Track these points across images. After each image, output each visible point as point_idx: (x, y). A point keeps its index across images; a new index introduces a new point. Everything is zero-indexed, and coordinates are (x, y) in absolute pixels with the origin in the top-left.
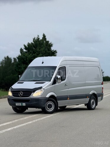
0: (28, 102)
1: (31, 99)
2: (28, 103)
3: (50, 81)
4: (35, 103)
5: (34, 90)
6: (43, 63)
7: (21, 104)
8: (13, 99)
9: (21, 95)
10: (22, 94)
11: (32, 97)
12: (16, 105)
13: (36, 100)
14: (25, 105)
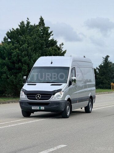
0: (47, 105)
1: (51, 103)
2: (47, 107)
3: (66, 83)
4: (55, 106)
5: (54, 93)
6: (52, 63)
7: (39, 107)
8: (28, 103)
9: (38, 98)
10: (39, 96)
11: (51, 100)
12: (32, 109)
13: (56, 103)
14: (44, 109)
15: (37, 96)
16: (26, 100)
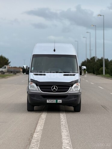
1: (70, 95)
2: (65, 100)
4: (73, 99)
5: (71, 84)
7: (55, 101)
8: (41, 95)
11: (70, 92)
12: (47, 102)
13: (75, 95)
14: (61, 102)
15: (53, 88)
16: (39, 92)
